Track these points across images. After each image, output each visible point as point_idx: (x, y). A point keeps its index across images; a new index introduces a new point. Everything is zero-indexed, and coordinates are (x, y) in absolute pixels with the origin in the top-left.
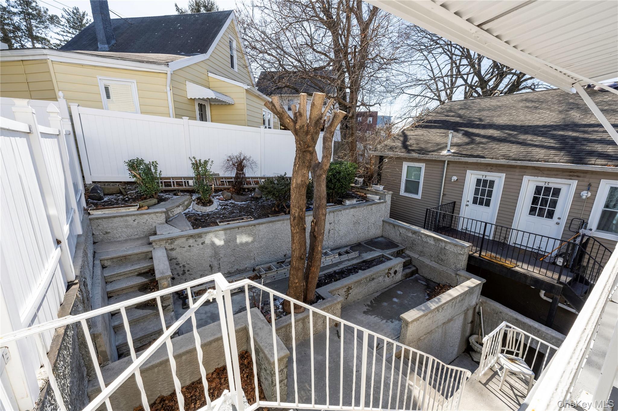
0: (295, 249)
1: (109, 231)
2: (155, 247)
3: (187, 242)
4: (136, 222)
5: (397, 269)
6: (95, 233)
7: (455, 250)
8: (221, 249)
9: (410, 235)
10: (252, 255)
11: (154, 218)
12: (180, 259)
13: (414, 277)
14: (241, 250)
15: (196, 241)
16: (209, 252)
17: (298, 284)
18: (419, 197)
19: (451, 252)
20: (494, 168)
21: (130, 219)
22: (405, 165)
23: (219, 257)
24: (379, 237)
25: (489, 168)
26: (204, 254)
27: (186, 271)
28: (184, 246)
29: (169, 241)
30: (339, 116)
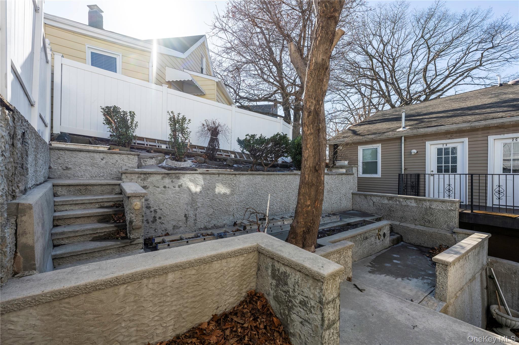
0: (307, 158)
1: (70, 166)
2: (124, 180)
3: (162, 181)
4: (104, 162)
5: (385, 231)
6: (52, 167)
7: (444, 207)
8: (199, 197)
9: (386, 201)
10: (231, 210)
11: (125, 160)
12: (152, 202)
13: (400, 244)
14: (220, 201)
15: (172, 181)
16: (185, 198)
17: (310, 207)
18: (379, 175)
19: (439, 210)
20: (454, 135)
21: (98, 156)
22: (360, 149)
23: (197, 207)
24: (350, 210)
25: (449, 136)
26: (179, 199)
27: (157, 218)
28: (158, 185)
29: (142, 176)
30: (338, 33)
